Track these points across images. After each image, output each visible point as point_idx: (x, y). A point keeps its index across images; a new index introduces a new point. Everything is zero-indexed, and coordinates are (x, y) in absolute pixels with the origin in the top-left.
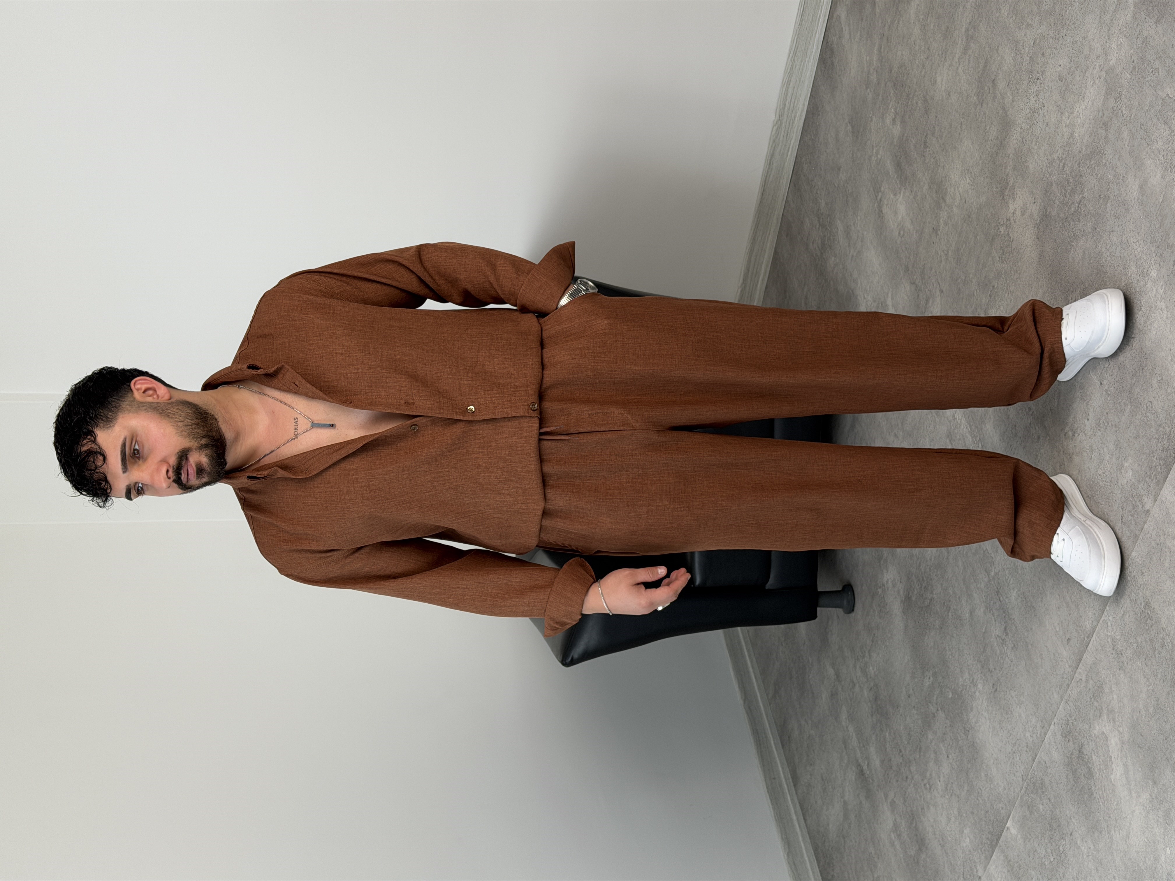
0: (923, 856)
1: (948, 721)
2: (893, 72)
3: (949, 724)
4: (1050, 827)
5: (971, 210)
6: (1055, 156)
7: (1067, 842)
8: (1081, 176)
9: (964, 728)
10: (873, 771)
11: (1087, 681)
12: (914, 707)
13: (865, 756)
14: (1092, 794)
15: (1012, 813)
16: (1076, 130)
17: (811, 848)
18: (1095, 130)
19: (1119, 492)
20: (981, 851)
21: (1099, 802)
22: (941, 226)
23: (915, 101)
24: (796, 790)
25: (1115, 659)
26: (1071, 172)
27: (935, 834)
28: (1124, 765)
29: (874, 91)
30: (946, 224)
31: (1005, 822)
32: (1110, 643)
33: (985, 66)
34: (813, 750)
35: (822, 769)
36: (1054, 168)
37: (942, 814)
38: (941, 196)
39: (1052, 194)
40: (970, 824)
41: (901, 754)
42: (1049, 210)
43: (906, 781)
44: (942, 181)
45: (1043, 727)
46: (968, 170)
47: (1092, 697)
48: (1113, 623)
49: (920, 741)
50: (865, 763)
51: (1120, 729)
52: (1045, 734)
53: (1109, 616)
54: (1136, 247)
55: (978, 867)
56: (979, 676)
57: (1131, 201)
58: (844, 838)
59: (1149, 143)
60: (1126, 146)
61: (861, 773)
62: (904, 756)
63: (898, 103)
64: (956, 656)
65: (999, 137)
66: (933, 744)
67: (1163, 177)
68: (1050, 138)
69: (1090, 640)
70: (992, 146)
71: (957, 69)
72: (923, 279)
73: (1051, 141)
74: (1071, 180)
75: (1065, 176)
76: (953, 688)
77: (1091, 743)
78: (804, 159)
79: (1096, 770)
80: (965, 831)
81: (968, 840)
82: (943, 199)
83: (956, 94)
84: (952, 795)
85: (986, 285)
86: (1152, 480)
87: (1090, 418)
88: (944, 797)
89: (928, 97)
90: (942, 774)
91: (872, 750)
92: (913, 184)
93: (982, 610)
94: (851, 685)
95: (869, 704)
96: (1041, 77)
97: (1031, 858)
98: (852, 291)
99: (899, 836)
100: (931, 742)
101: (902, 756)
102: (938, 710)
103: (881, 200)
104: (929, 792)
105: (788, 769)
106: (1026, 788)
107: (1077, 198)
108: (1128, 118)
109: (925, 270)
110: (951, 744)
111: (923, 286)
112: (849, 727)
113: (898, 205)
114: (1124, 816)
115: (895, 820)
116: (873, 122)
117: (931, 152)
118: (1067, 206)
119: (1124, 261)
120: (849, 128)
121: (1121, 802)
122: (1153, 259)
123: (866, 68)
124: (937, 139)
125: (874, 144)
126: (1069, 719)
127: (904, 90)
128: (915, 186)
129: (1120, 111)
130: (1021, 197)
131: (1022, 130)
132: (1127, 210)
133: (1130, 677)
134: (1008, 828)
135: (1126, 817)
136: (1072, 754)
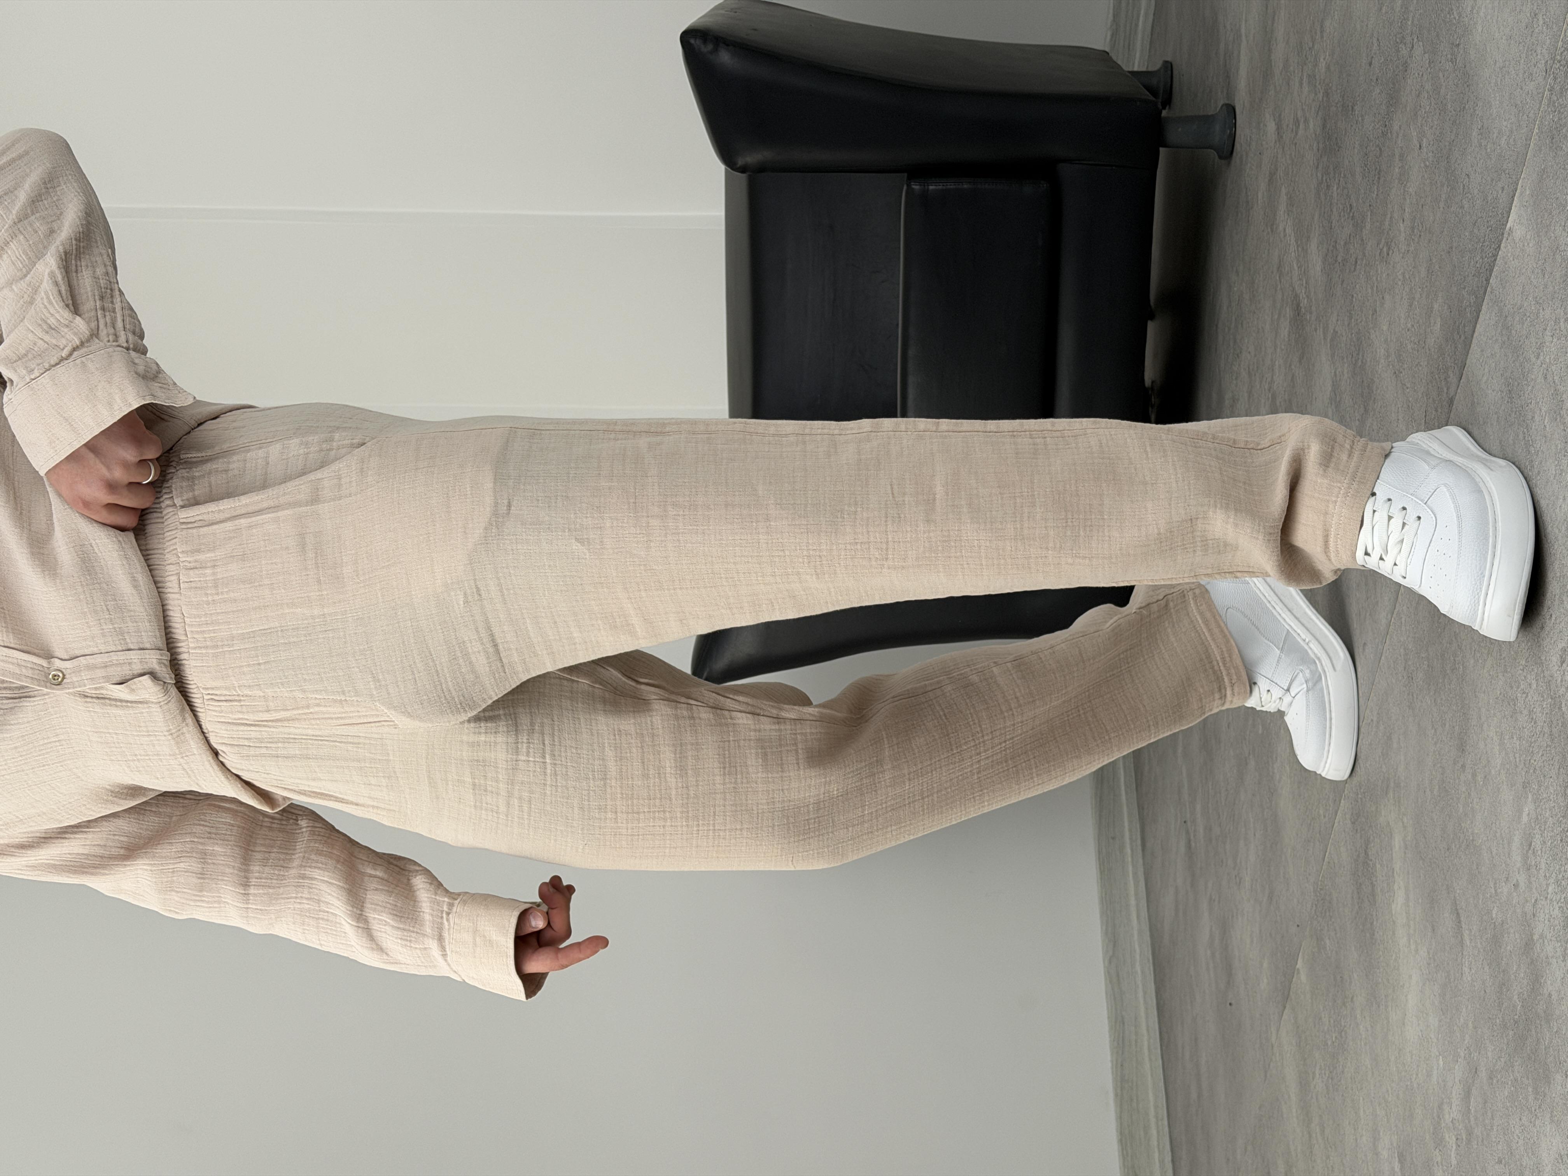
0: (1230, 995)
1: (1257, 774)
3: (1257, 780)
4: (1334, 980)
7: (1348, 1012)
9: (1270, 789)
10: (1198, 845)
13: (1192, 818)
14: (1374, 935)
15: (1303, 945)
19: (1426, 363)
20: (1276, 1002)
21: (1379, 950)
25: (1406, 686)
27: (1240, 960)
28: (1406, 888)
31: (1296, 958)
32: (1402, 656)
35: (1162, 831)
37: (1247, 930)
40: (1268, 953)
41: (1219, 821)
43: (1222, 867)
49: (1234, 804)
50: (1192, 830)
51: (1405, 820)
52: (1336, 815)
55: (1272, 1029)
58: (1174, 944)
61: (1189, 844)
62: (1222, 824)
66: (1244, 810)
69: (1384, 649)
77: (1376, 840)
79: (1379, 890)
80: (1264, 965)
81: (1265, 981)
84: (1256, 899)
87: (1405, 218)
88: (1250, 901)
90: (1249, 862)
91: (1198, 807)
97: (1316, 1029)
99: (1213, 955)
100: (1243, 805)
101: (1220, 824)
102: (1250, 753)
104: (1239, 890)
105: (1138, 824)
106: (1316, 905)
110: (1258, 812)
112: (1183, 768)
114: (1401, 984)
115: (1211, 928)
121: (1399, 957)
126: (1359, 791)
133: (1419, 724)
134: (1298, 973)
135: (1403, 986)
136: (1358, 856)
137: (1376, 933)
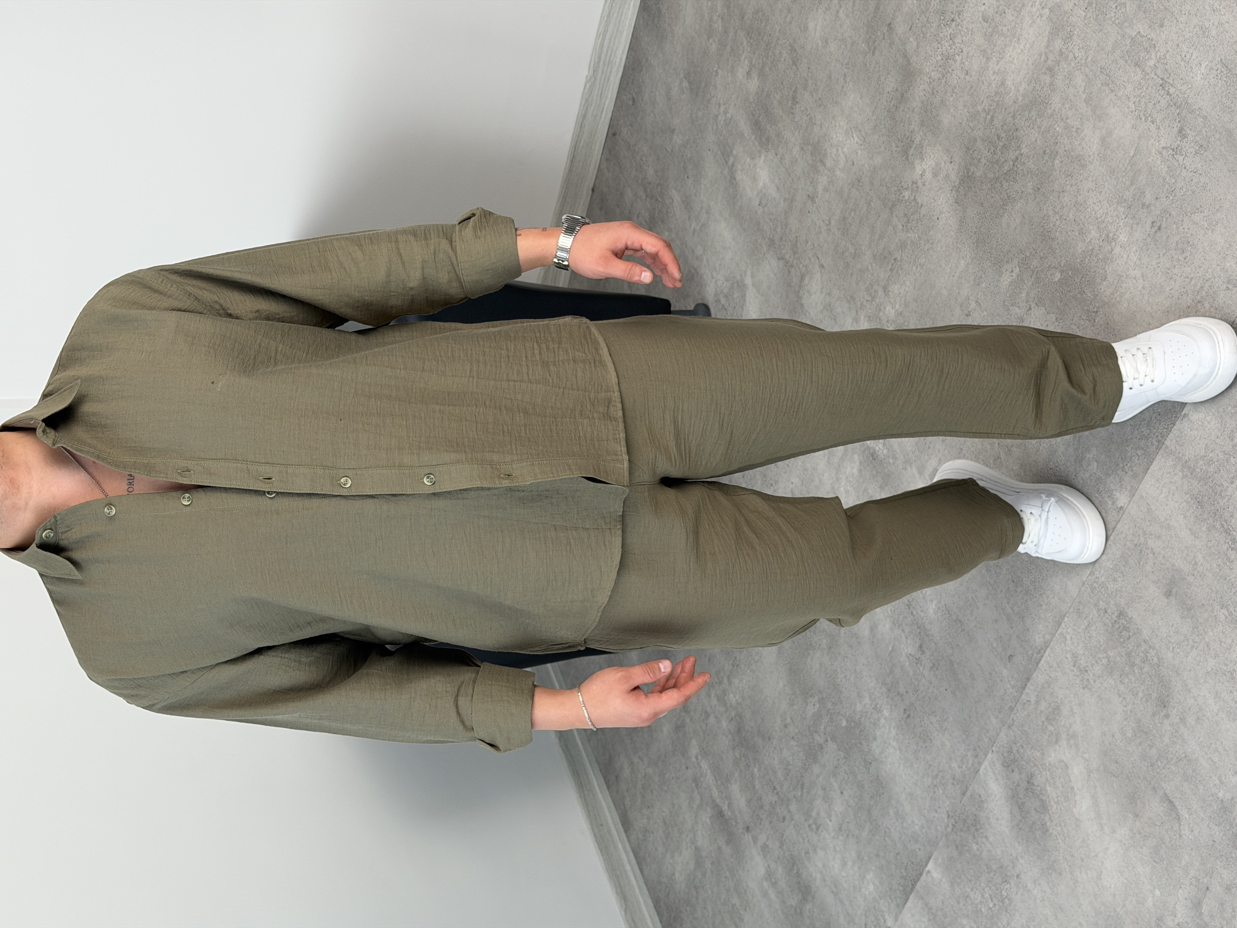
0: (809, 906)
1: (841, 753)
2: (746, 18)
3: (843, 757)
4: (988, 869)
5: (861, 173)
6: (979, 108)
7: (1013, 885)
8: (1017, 129)
9: (865, 760)
10: (737, 813)
11: (1037, 702)
12: (793, 738)
13: (724, 795)
14: (1047, 830)
15: (935, 854)
16: (1009, 77)
17: (650, 901)
18: (1035, 78)
20: (891, 898)
21: (1057, 839)
22: (820, 193)
23: (778, 52)
24: (628, 837)
25: (1077, 676)
26: (1002, 126)
27: (825, 881)
28: (1092, 797)
29: (719, 41)
30: (826, 190)
31: (924, 864)
32: (1070, 659)
33: (877, 8)
34: (651, 791)
35: (664, 812)
36: (978, 122)
37: (834, 858)
38: (818, 159)
39: (976, 152)
40: (874, 868)
41: (775, 792)
42: (972, 170)
43: (783, 822)
44: (819, 141)
45: (976, 756)
46: (857, 128)
47: (1044, 720)
48: (1074, 637)
49: (802, 777)
50: (725, 803)
51: (1087, 756)
52: (980, 764)
53: (1067, 629)
54: (1096, 208)
55: (887, 917)
56: (885, 700)
57: (1089, 156)
58: (696, 888)
59: (1112, 88)
60: (1080, 93)
61: (720, 814)
62: (780, 793)
63: (754, 54)
64: (852, 679)
65: (900, 89)
66: (821, 778)
67: (1134, 127)
68: (972, 87)
69: (1042, 656)
70: (890, 99)
71: (838, 12)
72: (794, 254)
73: (972, 91)
74: (1003, 135)
75: (993, 131)
76: (847, 715)
77: (1044, 773)
78: (622, 121)
79: (1052, 803)
80: (868, 877)
81: (871, 887)
82: (821, 161)
83: (837, 41)
84: (848, 835)
85: (885, 258)
86: (1126, 473)
88: (837, 838)
89: (796, 45)
90: (833, 813)
91: (735, 788)
92: (778, 146)
93: (887, 626)
94: (704, 715)
95: (729, 736)
96: (957, 17)
97: (961, 905)
98: (695, 270)
99: (774, 884)
100: (818, 776)
101: (777, 793)
102: (827, 741)
103: (733, 165)
104: (816, 833)
105: (616, 813)
106: (953, 825)
107: (1012, 155)
108: (1083, 61)
109: (798, 243)
110: (846, 778)
111: (795, 262)
112: (701, 764)
113: (758, 170)
114: (1093, 854)
115: (768, 866)
116: (719, 76)
117: (802, 109)
118: (998, 164)
119: (1081, 225)
120: (685, 84)
121: (1088, 839)
122: (1123, 221)
123: (706, 15)
124: (811, 92)
125: (721, 101)
126: (1013, 746)
127: (763, 38)
128: (780, 148)
129: (1071, 54)
130: (932, 156)
131: (931, 80)
132: (1083, 166)
133: (1099, 697)
134: (929, 872)
135: (1097, 856)
136: (1018, 785)
137: (1051, 830)
